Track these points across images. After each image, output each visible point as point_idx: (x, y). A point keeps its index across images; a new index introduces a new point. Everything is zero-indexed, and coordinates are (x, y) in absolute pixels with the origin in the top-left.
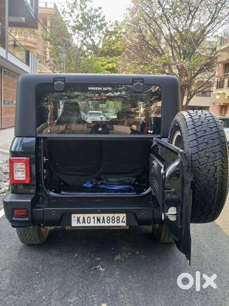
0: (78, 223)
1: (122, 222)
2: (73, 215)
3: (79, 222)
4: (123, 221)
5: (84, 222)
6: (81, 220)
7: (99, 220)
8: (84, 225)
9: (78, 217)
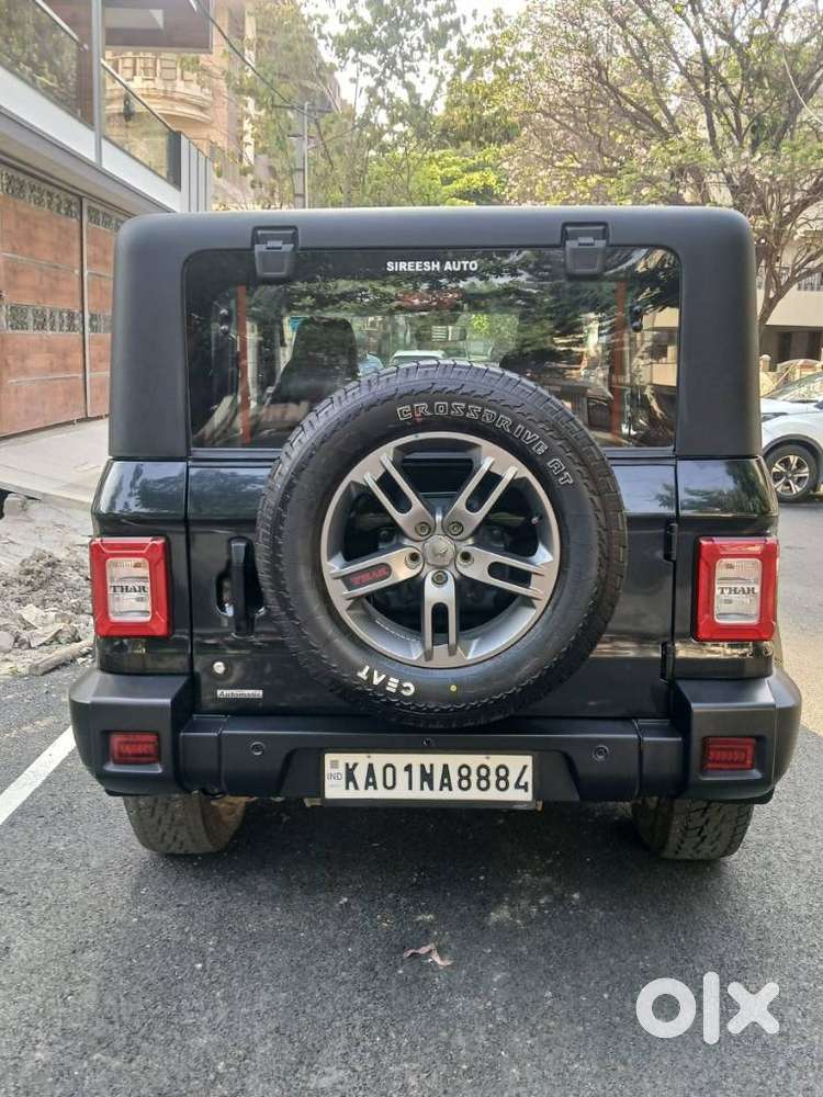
0: (347, 788)
1: (517, 786)
2: (329, 758)
3: (351, 784)
4: (522, 784)
5: (371, 781)
6: (360, 775)
7: (427, 777)
8: (371, 794)
9: (347, 765)
